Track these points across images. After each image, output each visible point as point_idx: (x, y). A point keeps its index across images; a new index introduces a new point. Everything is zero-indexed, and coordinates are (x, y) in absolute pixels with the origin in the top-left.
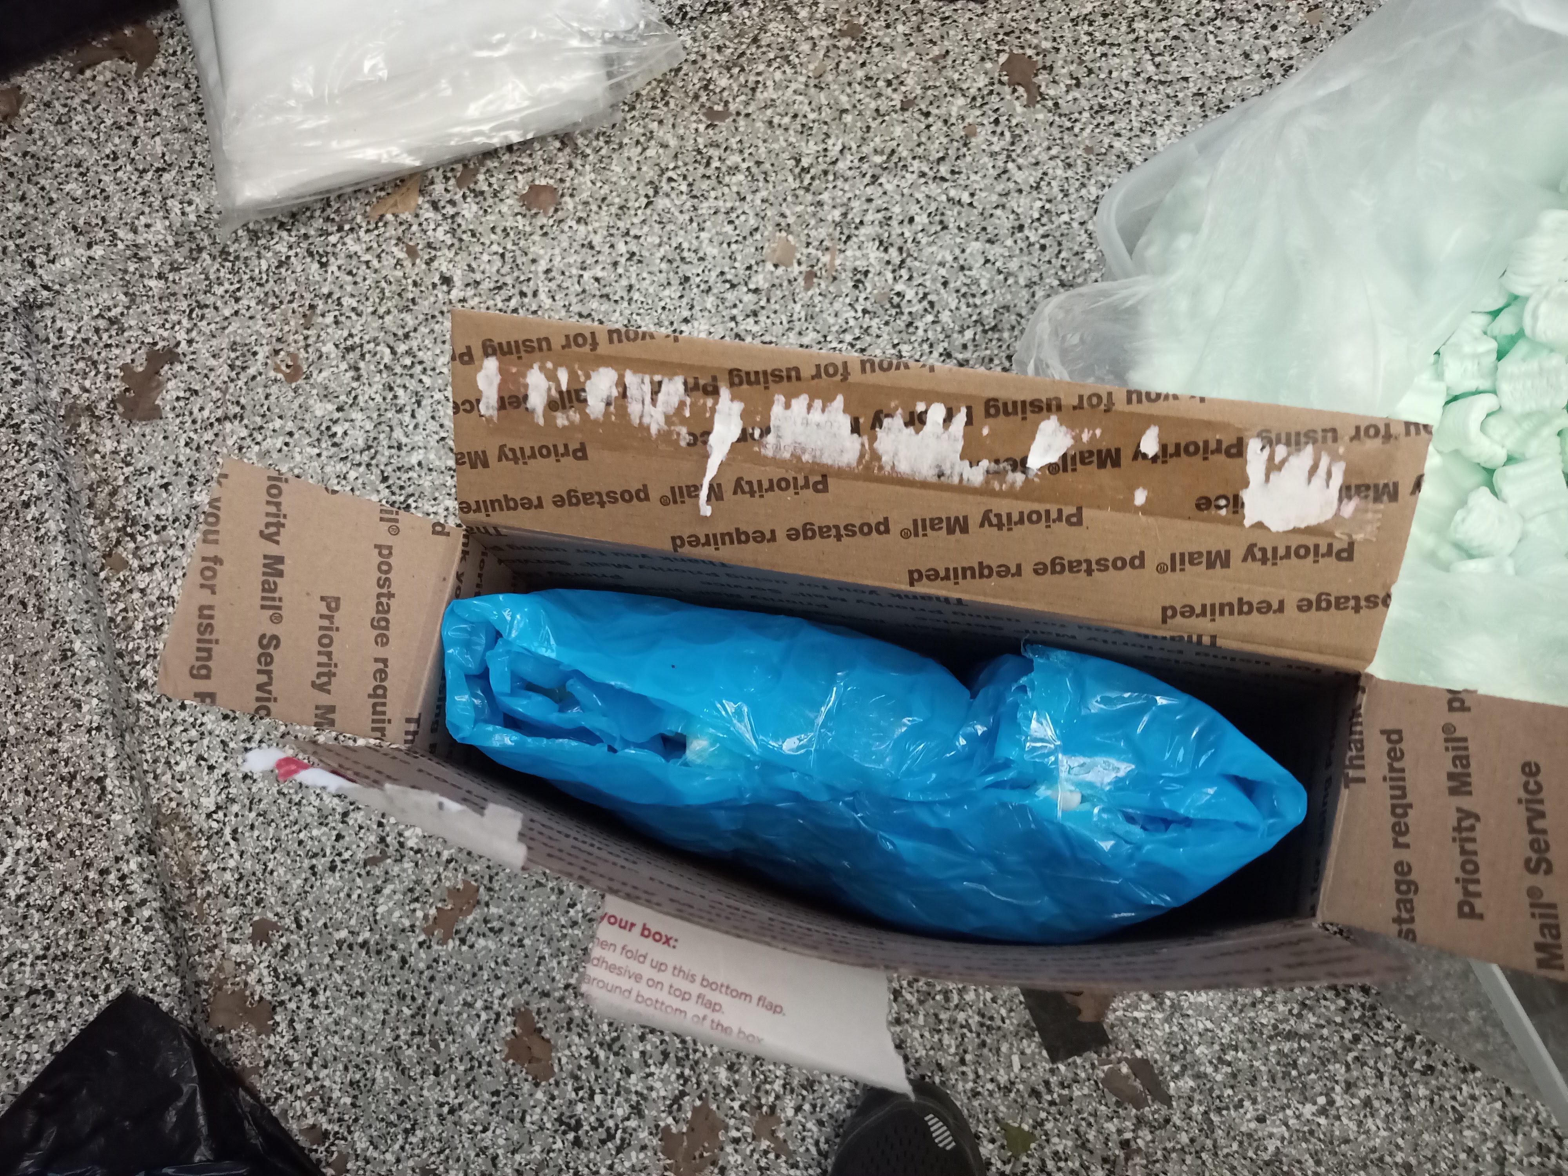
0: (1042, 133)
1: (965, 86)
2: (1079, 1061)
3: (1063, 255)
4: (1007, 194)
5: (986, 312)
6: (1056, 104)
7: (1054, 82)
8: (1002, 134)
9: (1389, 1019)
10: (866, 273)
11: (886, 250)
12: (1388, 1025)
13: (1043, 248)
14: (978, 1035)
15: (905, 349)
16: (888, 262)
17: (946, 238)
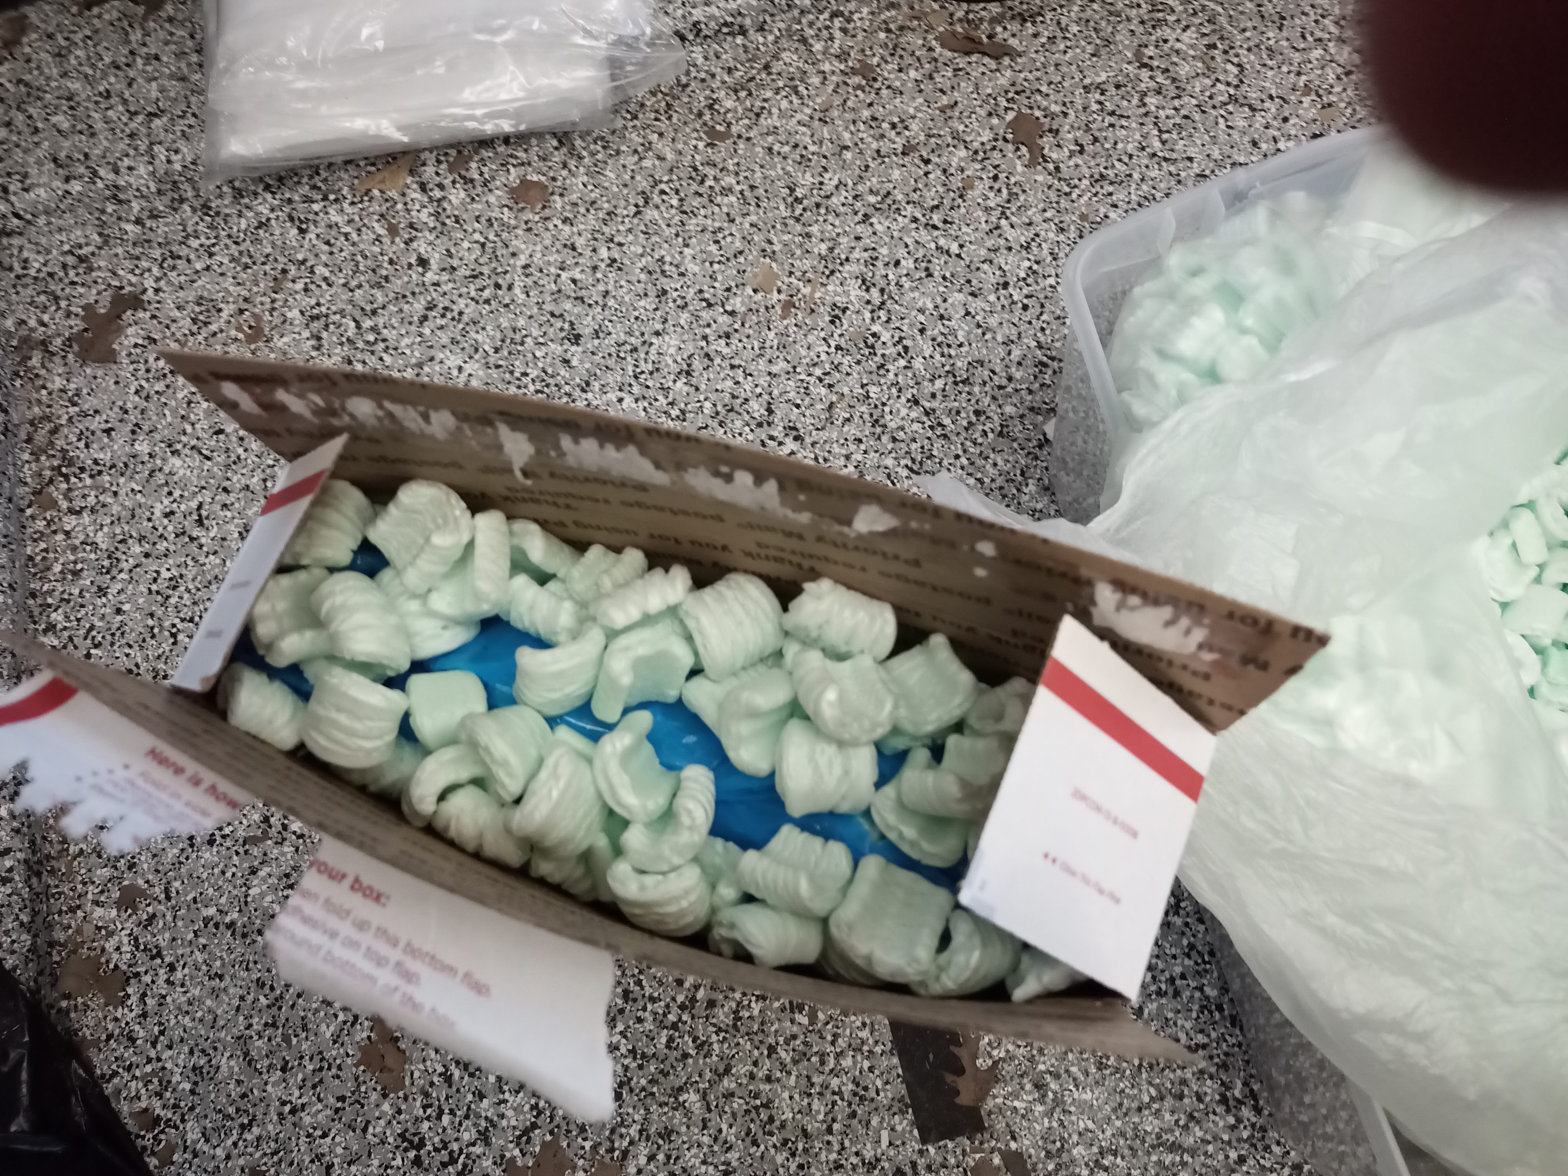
0: (1040, 195)
1: (968, 139)
2: (950, 1145)
3: (1044, 317)
4: (996, 250)
5: (959, 364)
6: (1057, 169)
7: (1059, 146)
8: (999, 191)
9: (1278, 1143)
10: (844, 310)
11: (867, 290)
12: (1276, 1149)
13: (1025, 308)
14: (850, 1104)
15: (873, 390)
16: (868, 302)
17: (930, 284)
